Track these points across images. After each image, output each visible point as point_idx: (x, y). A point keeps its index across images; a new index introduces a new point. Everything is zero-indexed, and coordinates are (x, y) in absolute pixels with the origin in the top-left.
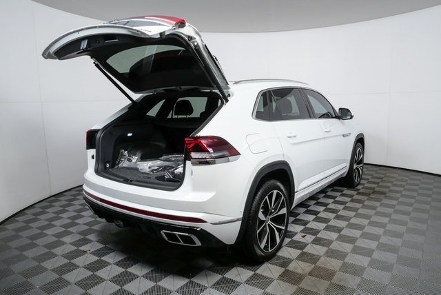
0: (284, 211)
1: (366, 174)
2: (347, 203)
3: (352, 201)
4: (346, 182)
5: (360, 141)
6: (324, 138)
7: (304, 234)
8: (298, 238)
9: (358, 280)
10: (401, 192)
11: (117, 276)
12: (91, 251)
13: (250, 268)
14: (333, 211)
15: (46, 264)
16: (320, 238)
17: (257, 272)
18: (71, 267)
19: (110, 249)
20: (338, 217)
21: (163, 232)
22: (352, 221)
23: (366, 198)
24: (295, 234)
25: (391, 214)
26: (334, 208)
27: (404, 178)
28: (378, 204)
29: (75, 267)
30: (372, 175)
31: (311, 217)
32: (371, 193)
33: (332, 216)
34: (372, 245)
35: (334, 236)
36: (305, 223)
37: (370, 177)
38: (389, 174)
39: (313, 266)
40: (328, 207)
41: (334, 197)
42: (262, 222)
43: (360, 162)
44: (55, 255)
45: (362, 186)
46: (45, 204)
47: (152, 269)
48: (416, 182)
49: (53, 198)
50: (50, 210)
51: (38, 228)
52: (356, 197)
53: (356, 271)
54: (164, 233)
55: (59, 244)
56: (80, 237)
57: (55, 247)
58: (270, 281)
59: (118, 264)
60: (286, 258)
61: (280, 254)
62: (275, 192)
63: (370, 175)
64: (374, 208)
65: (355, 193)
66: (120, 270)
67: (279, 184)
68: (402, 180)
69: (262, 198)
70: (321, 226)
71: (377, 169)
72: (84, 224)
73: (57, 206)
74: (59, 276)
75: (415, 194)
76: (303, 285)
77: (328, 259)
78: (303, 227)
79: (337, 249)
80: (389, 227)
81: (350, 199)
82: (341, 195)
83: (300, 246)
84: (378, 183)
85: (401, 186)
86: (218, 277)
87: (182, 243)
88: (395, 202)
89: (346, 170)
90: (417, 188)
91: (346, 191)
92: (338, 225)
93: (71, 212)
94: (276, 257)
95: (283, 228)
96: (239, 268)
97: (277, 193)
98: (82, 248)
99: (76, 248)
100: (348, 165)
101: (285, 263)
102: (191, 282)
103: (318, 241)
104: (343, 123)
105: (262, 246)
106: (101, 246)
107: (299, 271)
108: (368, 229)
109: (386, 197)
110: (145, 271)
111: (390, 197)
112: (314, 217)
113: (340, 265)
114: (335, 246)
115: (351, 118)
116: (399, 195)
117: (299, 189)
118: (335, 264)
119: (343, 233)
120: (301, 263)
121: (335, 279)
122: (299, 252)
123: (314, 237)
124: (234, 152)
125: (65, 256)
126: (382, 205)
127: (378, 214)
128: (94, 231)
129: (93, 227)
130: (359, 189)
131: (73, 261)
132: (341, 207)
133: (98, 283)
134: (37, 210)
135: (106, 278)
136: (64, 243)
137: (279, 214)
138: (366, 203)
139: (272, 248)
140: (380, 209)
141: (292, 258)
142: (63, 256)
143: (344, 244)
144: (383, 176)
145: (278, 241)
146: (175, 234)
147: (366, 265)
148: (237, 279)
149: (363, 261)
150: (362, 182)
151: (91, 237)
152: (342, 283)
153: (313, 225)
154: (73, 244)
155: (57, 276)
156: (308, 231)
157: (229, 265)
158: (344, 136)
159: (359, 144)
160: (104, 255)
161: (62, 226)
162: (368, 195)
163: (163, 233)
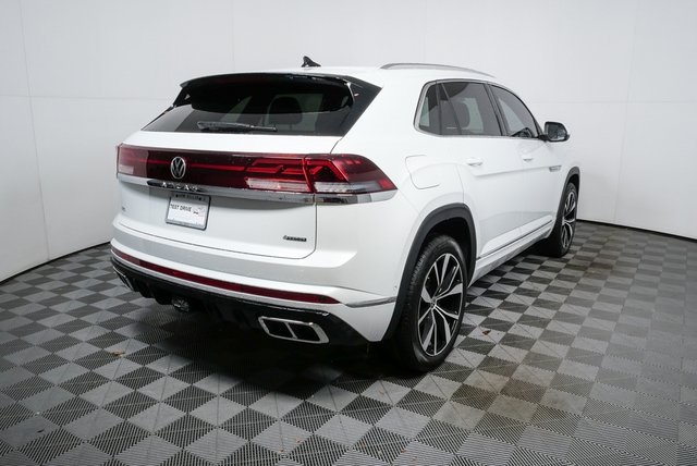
0: (459, 289)
1: (577, 237)
2: (550, 281)
3: (558, 277)
4: (548, 248)
5: (574, 180)
6: (523, 171)
7: (486, 329)
8: (476, 334)
9: (583, 401)
10: (636, 265)
11: (178, 395)
12: (128, 353)
13: (404, 381)
14: (529, 293)
15: (49, 376)
16: (513, 335)
17: (416, 388)
18: (94, 381)
19: (160, 351)
20: (538, 303)
21: (261, 319)
22: (562, 309)
23: (580, 273)
24: (472, 328)
25: (624, 300)
26: (531, 288)
27: (640, 244)
28: (600, 283)
29: (102, 380)
30: (587, 238)
31: (494, 303)
32: (588, 266)
33: (529, 300)
34: (600, 347)
35: (536, 332)
36: (486, 311)
37: (583, 241)
38: (613, 237)
39: (507, 379)
40: (522, 286)
41: (529, 272)
42: (426, 306)
43: (572, 215)
44: (64, 361)
45: (572, 255)
46: (34, 276)
47: (237, 383)
48: (659, 250)
49: (48, 267)
50: (43, 286)
51: (27, 316)
52: (565, 272)
53: (578, 387)
54: (265, 321)
55: (68, 342)
56: (102, 331)
57: (61, 348)
58: (439, 403)
59: (177, 375)
60: (461, 367)
61: (449, 359)
62: (448, 256)
63: (584, 237)
64: (596, 290)
65: (562, 265)
66: (182, 385)
67: (454, 243)
68: (636, 247)
69: (428, 265)
70: (514, 316)
71: (594, 228)
72: (109, 310)
73: (57, 279)
74: (74, 396)
75: (660, 269)
76: (493, 409)
77: (530, 368)
78: (483, 318)
79: (542, 353)
80: (623, 319)
81: (556, 275)
82: (539, 269)
83: (482, 348)
84: (598, 251)
85: (635, 256)
86: (351, 397)
87: (295, 338)
88: (629, 281)
89: (550, 227)
90: (662, 259)
91: (548, 263)
92: (541, 316)
93: (82, 290)
94: (444, 365)
95: (457, 317)
96: (385, 383)
97: (451, 258)
98: (111, 349)
99: (98, 349)
100: (554, 219)
101: (460, 373)
102: (306, 405)
103: (510, 341)
104: (550, 149)
105: (425, 346)
106: (143, 346)
107: (485, 387)
108: (590, 322)
109: (613, 273)
110: (226, 387)
111: (620, 272)
112: (500, 302)
113: (551, 378)
114: (540, 347)
115: (565, 140)
116: (633, 270)
117: (483, 253)
118: (541, 376)
119: (549, 327)
120: (486, 374)
121: (545, 400)
122: (481, 357)
123: (503, 334)
124: (386, 185)
125: (81, 362)
126: (608, 285)
127: (602, 298)
128: (130, 322)
129: (125, 315)
130: (568, 260)
131: (97, 371)
132: (542, 287)
133: (144, 407)
134: (21, 285)
135: (158, 398)
136: (76, 342)
137: (450, 293)
138: (582, 281)
139: (439, 348)
140: (606, 291)
141: (470, 366)
142: (76, 362)
143: (553, 346)
144: (605, 240)
145: (448, 338)
146: (283, 323)
147: (593, 378)
148: (384, 400)
149: (585, 372)
150: (573, 248)
151: (123, 331)
152: (557, 407)
153: (498, 315)
154: (93, 342)
155: (71, 396)
156: (492, 324)
157: (368, 377)
158: (551, 169)
159: (572, 185)
160: (151, 360)
161: (71, 313)
162: (584, 268)
163: (261, 322)
